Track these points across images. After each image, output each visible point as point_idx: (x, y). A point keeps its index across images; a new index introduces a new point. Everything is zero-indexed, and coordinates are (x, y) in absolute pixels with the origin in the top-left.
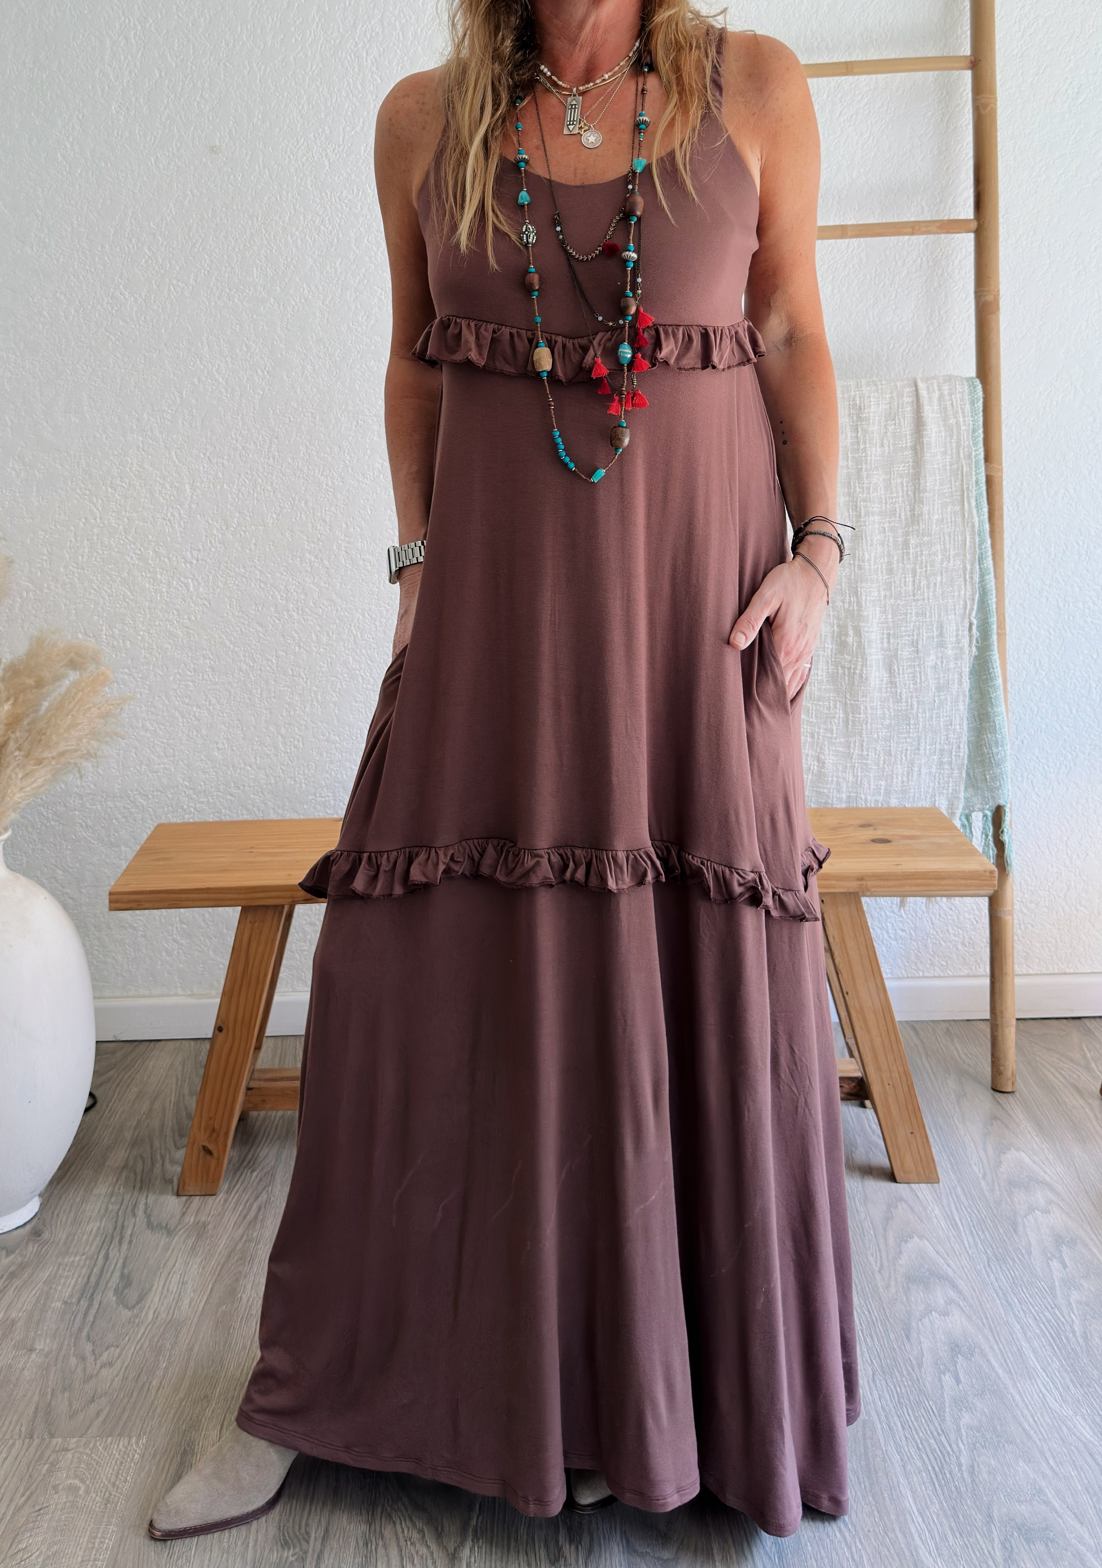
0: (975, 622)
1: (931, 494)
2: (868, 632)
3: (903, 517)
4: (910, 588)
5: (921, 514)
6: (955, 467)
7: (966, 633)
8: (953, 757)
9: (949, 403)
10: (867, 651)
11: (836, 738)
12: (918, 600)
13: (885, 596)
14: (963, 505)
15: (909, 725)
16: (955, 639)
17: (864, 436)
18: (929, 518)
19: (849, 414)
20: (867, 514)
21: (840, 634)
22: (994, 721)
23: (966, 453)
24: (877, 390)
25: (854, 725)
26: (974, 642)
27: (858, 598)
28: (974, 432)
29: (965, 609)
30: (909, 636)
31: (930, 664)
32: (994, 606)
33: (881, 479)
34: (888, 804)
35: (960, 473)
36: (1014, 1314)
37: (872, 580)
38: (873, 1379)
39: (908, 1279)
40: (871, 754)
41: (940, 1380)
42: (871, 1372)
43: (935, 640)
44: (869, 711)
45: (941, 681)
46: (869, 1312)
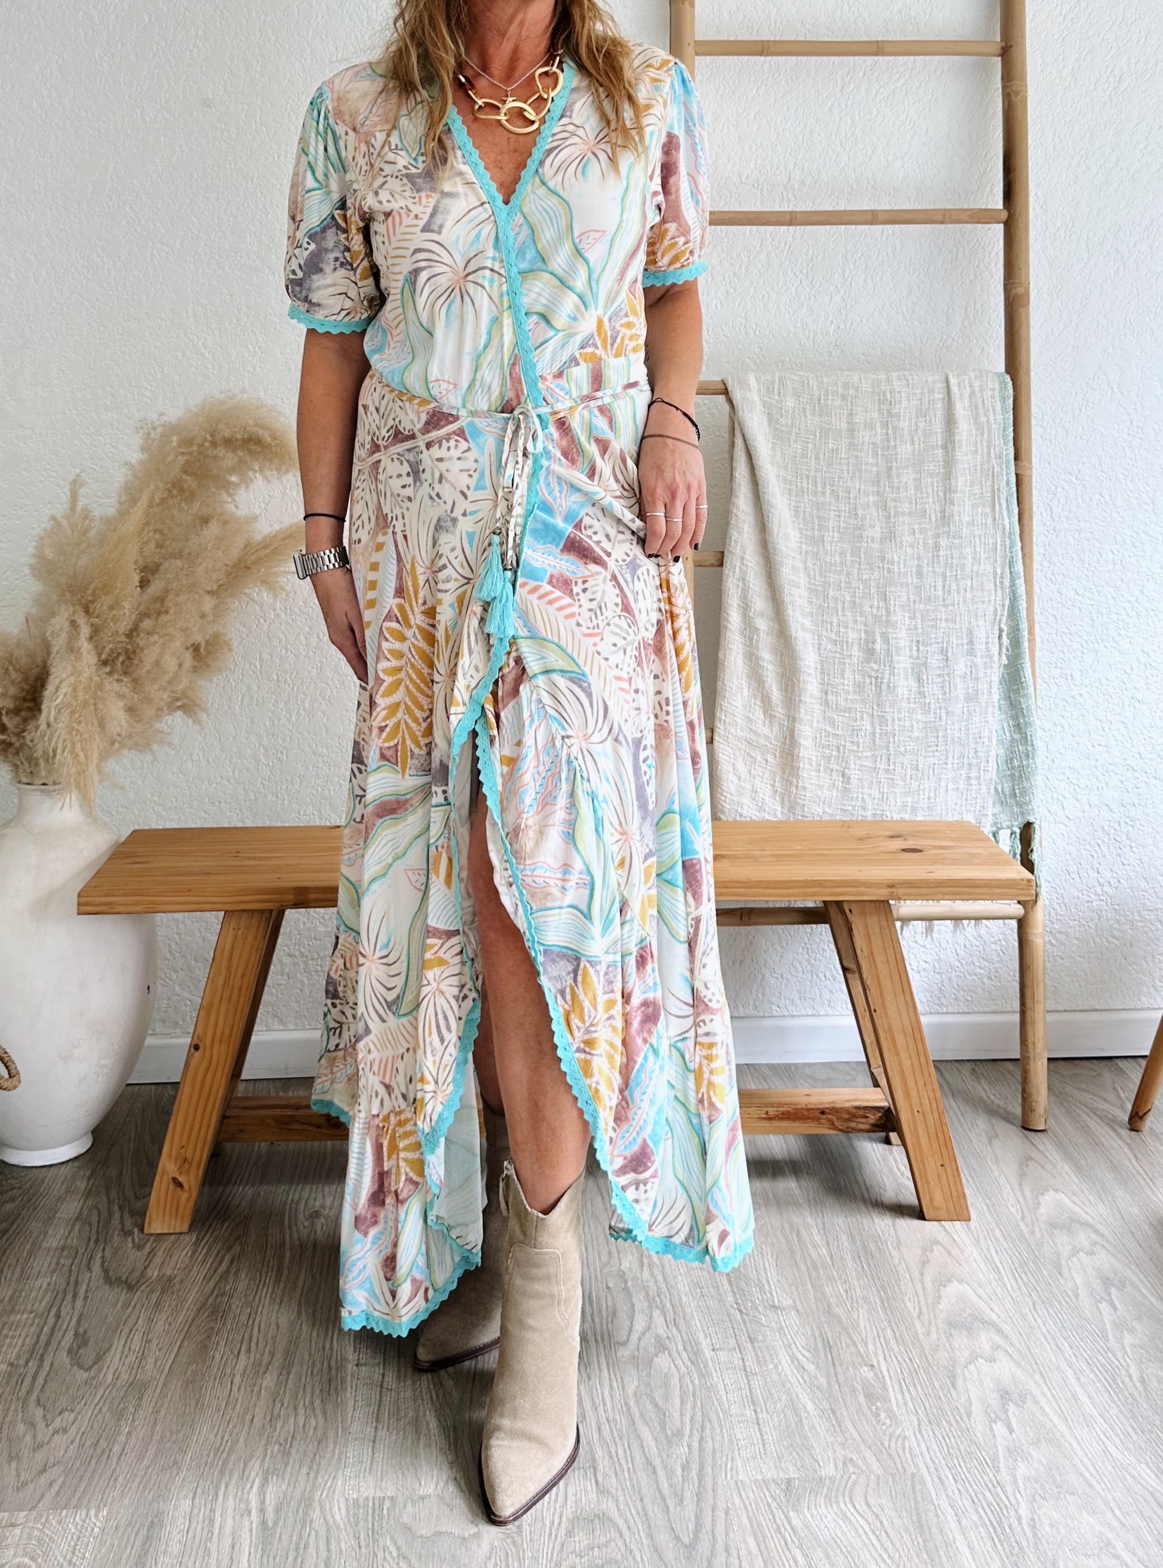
0: (1006, 629)
1: (963, 495)
2: (897, 639)
3: (934, 519)
4: (941, 593)
5: (952, 516)
6: (985, 467)
7: (996, 640)
8: (982, 772)
9: (980, 400)
10: (896, 658)
11: (862, 752)
12: (948, 605)
13: (915, 601)
14: (995, 506)
15: (938, 737)
16: (984, 646)
17: (895, 433)
18: (961, 520)
19: (880, 410)
21: (868, 642)
22: (1026, 733)
23: (998, 453)
24: (909, 385)
25: (881, 737)
26: (1005, 650)
27: (886, 604)
28: (1004, 431)
29: (996, 614)
30: (938, 643)
31: (960, 673)
32: (1025, 612)
33: (911, 478)
35: (991, 473)
37: (902, 585)
38: (920, 1431)
39: (950, 1324)
40: (899, 769)
41: (991, 1430)
42: (916, 1423)
43: (965, 648)
44: (897, 722)
45: (971, 692)
46: (910, 1360)
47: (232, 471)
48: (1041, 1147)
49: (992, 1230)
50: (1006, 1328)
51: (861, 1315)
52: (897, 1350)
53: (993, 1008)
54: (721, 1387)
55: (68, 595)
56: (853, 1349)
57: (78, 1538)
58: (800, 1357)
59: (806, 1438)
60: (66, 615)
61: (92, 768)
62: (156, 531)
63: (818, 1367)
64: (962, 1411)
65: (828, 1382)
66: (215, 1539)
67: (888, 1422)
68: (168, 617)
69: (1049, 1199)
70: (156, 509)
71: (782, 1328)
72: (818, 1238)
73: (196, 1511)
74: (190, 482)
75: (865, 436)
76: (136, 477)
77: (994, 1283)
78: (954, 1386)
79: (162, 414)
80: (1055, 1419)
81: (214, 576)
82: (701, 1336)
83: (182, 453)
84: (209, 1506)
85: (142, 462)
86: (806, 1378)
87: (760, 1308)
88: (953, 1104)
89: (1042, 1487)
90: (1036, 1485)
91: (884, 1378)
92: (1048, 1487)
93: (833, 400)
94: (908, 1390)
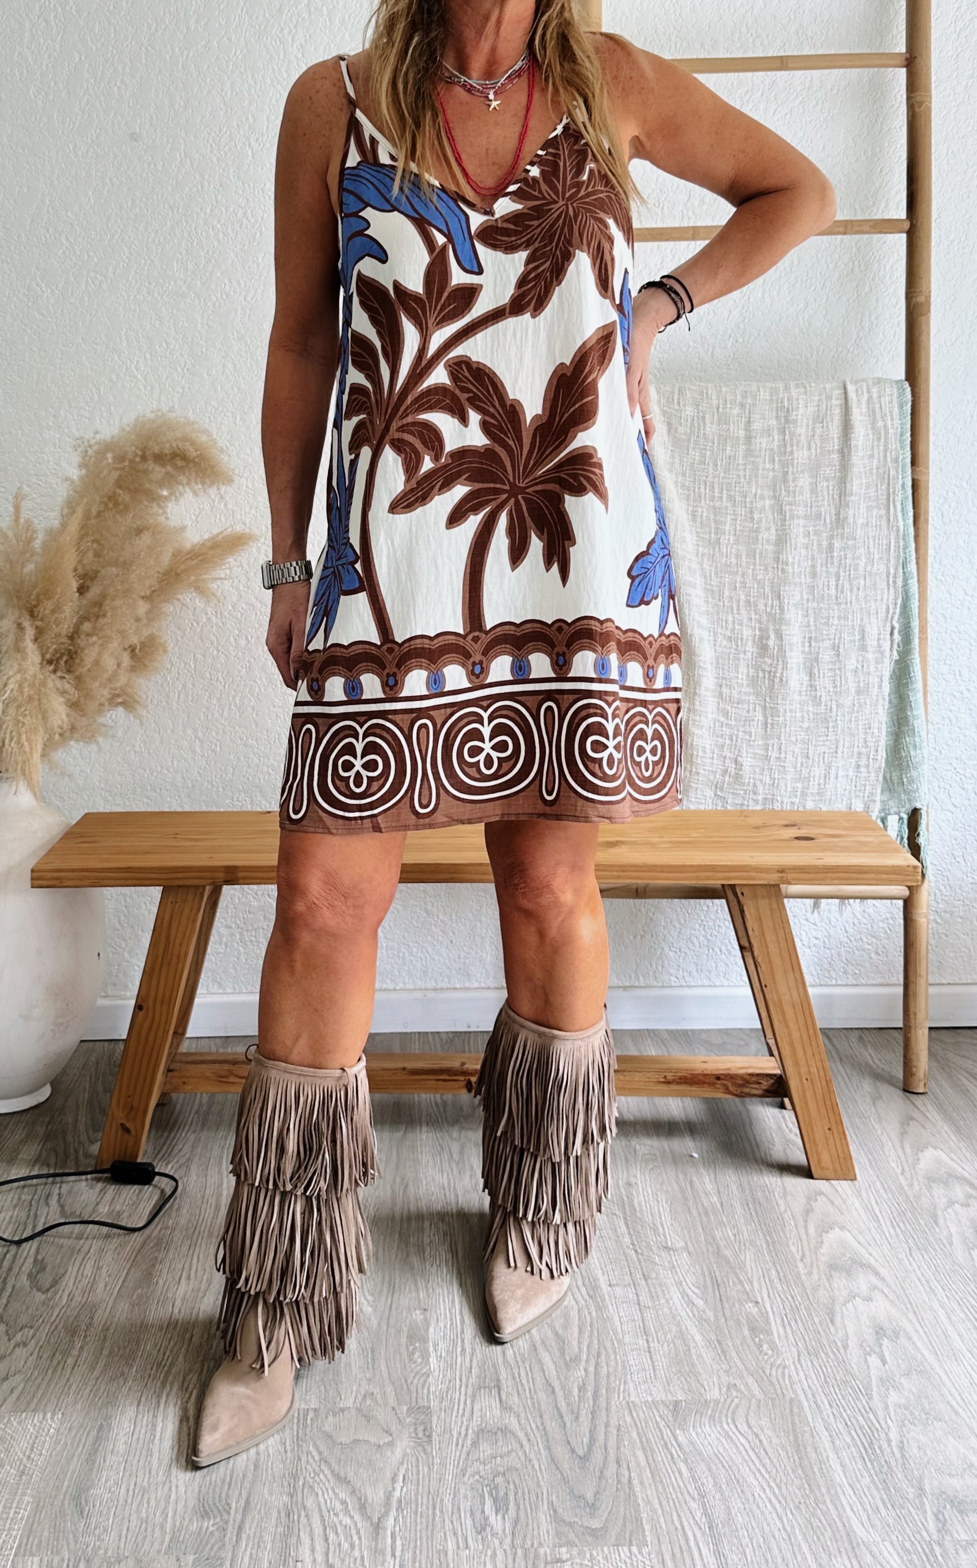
0: (897, 626)
1: (857, 498)
2: (789, 635)
3: (828, 521)
4: (833, 592)
5: (845, 518)
6: (881, 470)
7: (888, 637)
8: (871, 761)
9: (877, 406)
10: (788, 654)
11: (754, 741)
12: (840, 604)
13: (808, 600)
14: (889, 509)
15: (828, 728)
16: (876, 642)
17: (791, 439)
18: (854, 522)
19: (777, 417)
20: (791, 517)
21: (761, 638)
22: (913, 725)
23: (894, 457)
24: (806, 392)
25: (772, 727)
26: (895, 646)
27: (780, 603)
28: (902, 435)
29: (887, 612)
30: (830, 639)
31: (850, 667)
32: (917, 610)
33: (807, 482)
34: (804, 807)
35: (886, 476)
36: (938, 1300)
37: (795, 584)
38: (799, 1360)
39: (831, 1266)
40: (789, 757)
41: (866, 1361)
42: (796, 1354)
43: (857, 643)
44: (788, 714)
45: (861, 685)
46: (793, 1298)
47: (161, 484)
48: (922, 1108)
49: (874, 1182)
50: (883, 1272)
51: (749, 1257)
52: (780, 1288)
53: (879, 981)
54: (616, 1319)
55: (15, 600)
56: (739, 1287)
57: (36, 1437)
58: (690, 1293)
59: (693, 1365)
60: (13, 618)
61: (36, 757)
62: (93, 541)
63: (706, 1302)
64: (839, 1344)
65: (716, 1316)
66: (157, 1441)
67: (770, 1352)
68: (105, 620)
69: (928, 1154)
70: (93, 521)
71: (674, 1267)
72: (709, 1187)
73: (140, 1416)
74: (124, 497)
75: (762, 443)
76: (75, 492)
77: (873, 1231)
78: (832, 1321)
79: (96, 432)
80: (929, 1354)
81: (147, 583)
82: (599, 1273)
83: (116, 469)
84: (151, 1413)
85: (81, 478)
86: (696, 1314)
87: (654, 1249)
88: (841, 1068)
89: (912, 1413)
90: (906, 1412)
91: (767, 1313)
92: (917, 1414)
93: (731, 408)
94: (790, 1325)
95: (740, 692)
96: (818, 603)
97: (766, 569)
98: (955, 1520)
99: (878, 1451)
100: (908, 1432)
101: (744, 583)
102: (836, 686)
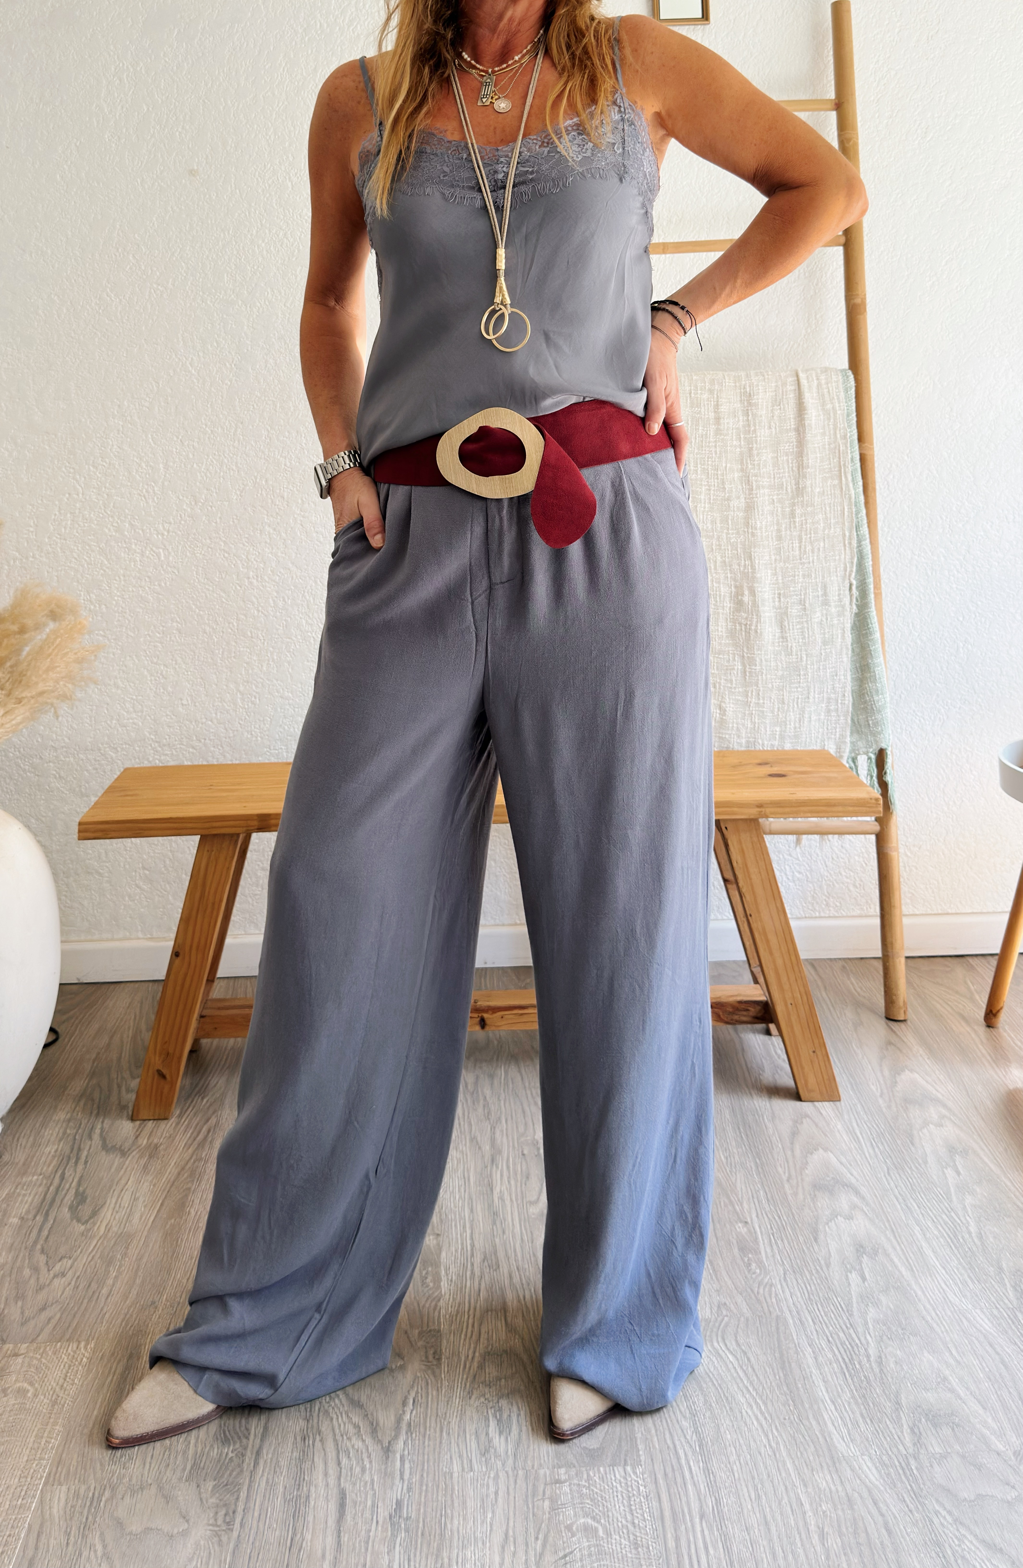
0: (854, 582)
1: (814, 470)
2: (761, 592)
3: (789, 490)
4: (797, 553)
5: (805, 488)
6: (833, 445)
7: (847, 592)
8: (840, 705)
9: (827, 390)
10: (761, 609)
12: (804, 563)
13: (776, 560)
14: (841, 479)
16: (838, 597)
17: (754, 419)
18: (813, 491)
20: (758, 487)
21: (737, 594)
22: (874, 672)
23: (842, 434)
24: (765, 380)
25: (751, 676)
26: (854, 600)
27: (752, 562)
28: (848, 415)
29: (846, 571)
30: (797, 595)
31: (816, 620)
32: (871, 569)
33: (770, 457)
34: (783, 747)
35: (837, 451)
36: (913, 1216)
38: (787, 1279)
39: (815, 1186)
41: (847, 1278)
42: (782, 1272)
43: (820, 599)
44: (764, 663)
45: (827, 636)
46: (779, 1218)
48: (900, 1034)
49: (854, 1105)
50: (863, 1190)
51: (738, 1180)
52: (768, 1209)
56: (730, 1208)
57: (70, 1367)
64: (822, 1262)
67: (758, 1271)
69: (904, 1078)
77: (855, 1151)
78: (816, 1240)
80: (903, 1270)
88: (823, 996)
89: (889, 1328)
90: (884, 1328)
91: (755, 1232)
92: (894, 1329)
93: (701, 394)
94: (776, 1243)
95: (721, 644)
96: (785, 562)
97: (738, 533)
98: (929, 1433)
99: (857, 1366)
100: (886, 1348)
101: (720, 545)
102: (804, 638)
